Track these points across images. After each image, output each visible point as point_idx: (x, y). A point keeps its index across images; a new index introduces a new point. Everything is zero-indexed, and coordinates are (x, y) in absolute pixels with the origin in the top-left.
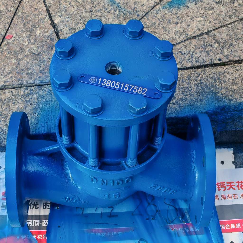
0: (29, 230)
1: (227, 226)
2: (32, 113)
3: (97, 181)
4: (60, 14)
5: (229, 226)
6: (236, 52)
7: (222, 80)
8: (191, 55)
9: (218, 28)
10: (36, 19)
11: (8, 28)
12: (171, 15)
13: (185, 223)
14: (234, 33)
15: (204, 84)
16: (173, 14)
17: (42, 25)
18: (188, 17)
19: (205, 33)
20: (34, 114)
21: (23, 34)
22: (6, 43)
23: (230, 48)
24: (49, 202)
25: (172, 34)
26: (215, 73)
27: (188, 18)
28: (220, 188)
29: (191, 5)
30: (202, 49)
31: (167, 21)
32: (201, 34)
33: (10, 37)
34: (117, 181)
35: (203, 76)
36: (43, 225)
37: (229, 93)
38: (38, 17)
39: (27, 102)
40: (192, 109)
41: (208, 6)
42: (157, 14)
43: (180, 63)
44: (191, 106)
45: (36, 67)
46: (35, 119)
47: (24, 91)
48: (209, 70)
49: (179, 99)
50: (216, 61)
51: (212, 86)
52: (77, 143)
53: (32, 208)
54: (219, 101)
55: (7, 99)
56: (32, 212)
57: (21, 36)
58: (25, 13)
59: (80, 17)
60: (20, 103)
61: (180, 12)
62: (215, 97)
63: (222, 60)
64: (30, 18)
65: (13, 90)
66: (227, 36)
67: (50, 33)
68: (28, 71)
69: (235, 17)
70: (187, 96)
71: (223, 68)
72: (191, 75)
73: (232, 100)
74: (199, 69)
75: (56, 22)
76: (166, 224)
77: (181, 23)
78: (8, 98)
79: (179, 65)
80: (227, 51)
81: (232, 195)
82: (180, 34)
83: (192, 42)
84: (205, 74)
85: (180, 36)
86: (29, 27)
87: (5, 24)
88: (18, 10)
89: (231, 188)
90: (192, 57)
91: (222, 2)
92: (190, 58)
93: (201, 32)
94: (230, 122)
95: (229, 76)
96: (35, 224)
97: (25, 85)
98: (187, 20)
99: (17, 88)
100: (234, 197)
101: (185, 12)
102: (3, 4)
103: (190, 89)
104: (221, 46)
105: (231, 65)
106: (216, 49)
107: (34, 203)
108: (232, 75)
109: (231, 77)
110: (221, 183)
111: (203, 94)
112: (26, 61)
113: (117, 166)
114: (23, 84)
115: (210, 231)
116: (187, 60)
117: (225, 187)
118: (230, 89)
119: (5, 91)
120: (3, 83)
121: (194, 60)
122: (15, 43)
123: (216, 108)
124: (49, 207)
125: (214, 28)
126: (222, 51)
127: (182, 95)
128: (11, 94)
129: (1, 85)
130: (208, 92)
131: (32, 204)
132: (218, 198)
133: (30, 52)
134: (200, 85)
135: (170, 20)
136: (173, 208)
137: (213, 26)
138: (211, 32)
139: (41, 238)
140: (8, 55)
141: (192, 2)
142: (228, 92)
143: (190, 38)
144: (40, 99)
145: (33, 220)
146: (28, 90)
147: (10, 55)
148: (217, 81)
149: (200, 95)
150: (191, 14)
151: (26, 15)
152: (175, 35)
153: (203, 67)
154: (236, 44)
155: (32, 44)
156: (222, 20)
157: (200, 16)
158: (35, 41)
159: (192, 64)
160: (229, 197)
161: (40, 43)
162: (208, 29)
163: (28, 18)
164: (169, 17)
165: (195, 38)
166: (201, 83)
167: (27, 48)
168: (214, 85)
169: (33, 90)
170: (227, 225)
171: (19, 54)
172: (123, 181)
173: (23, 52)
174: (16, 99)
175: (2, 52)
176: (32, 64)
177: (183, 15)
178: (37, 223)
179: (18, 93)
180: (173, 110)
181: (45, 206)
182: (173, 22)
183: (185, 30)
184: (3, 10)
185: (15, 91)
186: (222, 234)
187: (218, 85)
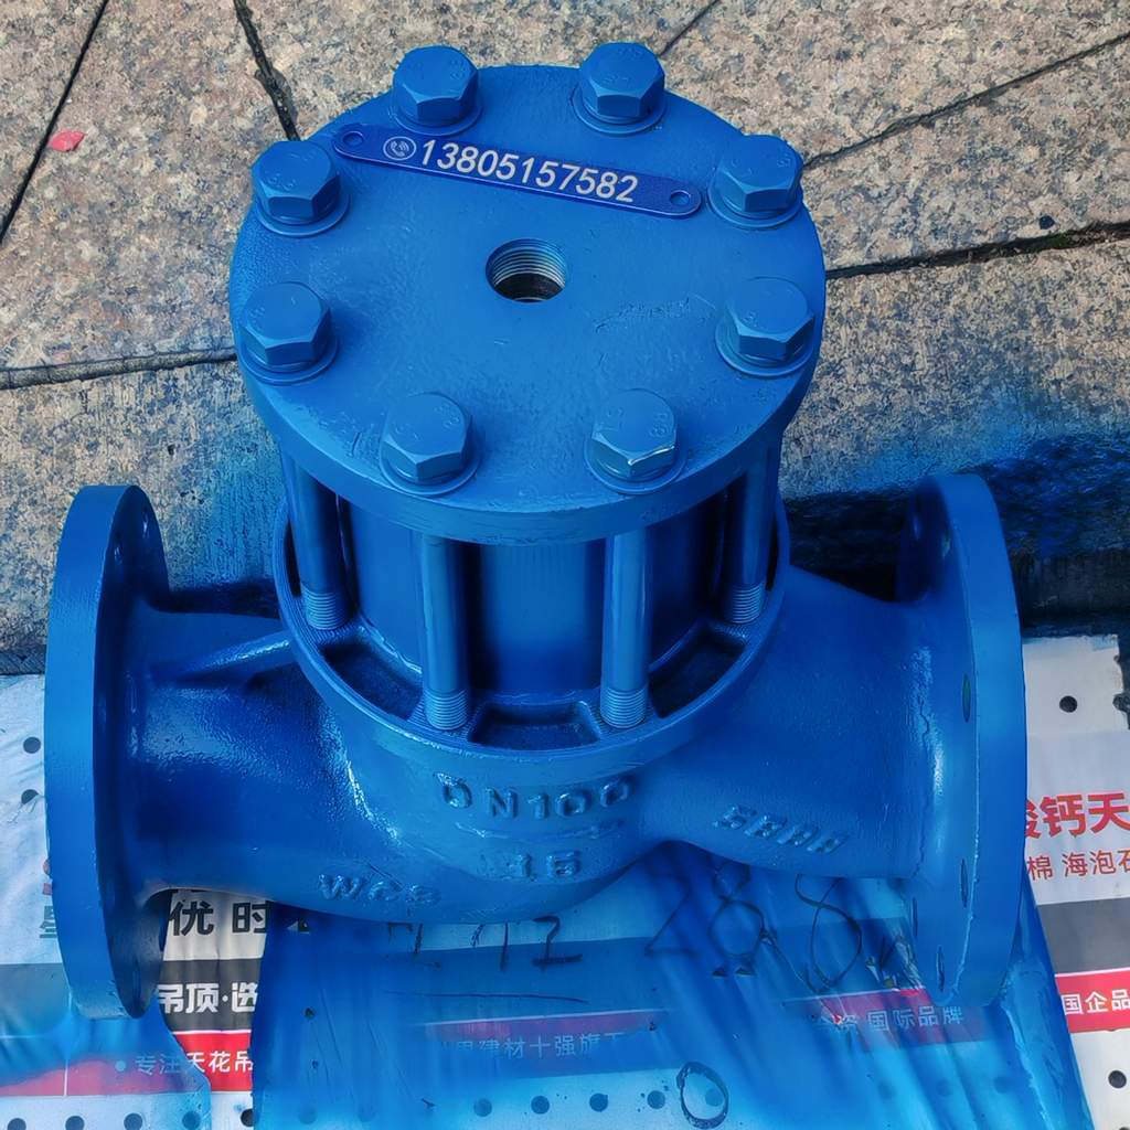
0: (172, 1030)
1: (1093, 1001)
2: (177, 488)
3: (470, 797)
4: (299, 29)
5: (1103, 999)
6: (1120, 181)
7: (1056, 314)
8: (910, 201)
9: (1038, 73)
10: (190, 54)
11: (63, 102)
12: (816, 20)
13: (897, 990)
14: (1111, 96)
15: (971, 336)
16: (827, 14)
17: (218, 83)
18: (896, 25)
19: (976, 96)
20: (183, 495)
21: (131, 126)
22: (55, 171)
23: (1094, 167)
24: (262, 901)
25: (820, 109)
26: (1023, 286)
27: (893, 28)
28: (1057, 824)
30: (964, 174)
31: (796, 49)
32: (957, 103)
33: (74, 141)
34: (564, 795)
35: (969, 300)
36: (235, 1008)
37: (1090, 375)
38: (198, 42)
39: (151, 440)
40: (916, 457)
42: (751, 15)
43: (861, 239)
44: (912, 441)
45: (191, 277)
46: (192, 515)
47: (140, 390)
48: (994, 273)
49: (858, 409)
50: (1027, 227)
51: (1008, 347)
52: (369, 623)
53: (181, 929)
54: (1045, 415)
55: (60, 426)
56: (184, 949)
57: (123, 133)
58: (139, 29)
59: (391, 41)
60: (120, 446)
61: (857, 5)
62: (1026, 396)
63: (1057, 221)
64: (163, 52)
65: (86, 384)
66: (1080, 109)
67: (254, 117)
68: (155, 294)
69: (1115, 17)
70: (894, 392)
71: (1062, 260)
72: (913, 297)
73: (1106, 408)
74: (949, 265)
75: (279, 66)
76: (806, 996)
77: (861, 55)
78: (64, 425)
79: (855, 250)
80: (1079, 179)
81: (1114, 854)
82: (859, 105)
83: (916, 139)
84: (974, 287)
85: (859, 114)
86: (159, 92)
87: (46, 83)
88: (104, 17)
89: (1110, 821)
90: (916, 213)
92: (904, 216)
93: (958, 91)
94: (1099, 514)
95: (1090, 296)
96: (198, 1005)
97: (144, 362)
98: (889, 41)
99: (104, 378)
100: (1123, 862)
103: (906, 360)
104: (1052, 155)
105: (1097, 246)
106: (1028, 172)
107: (194, 904)
108: (1101, 291)
109: (1098, 301)
110: (1061, 799)
111: (966, 386)
112: (144, 252)
113: (556, 727)
114: (131, 357)
115: (1011, 1020)
116: (892, 225)
117: (1081, 818)
118: (1095, 358)
119: (49, 389)
120: (43, 356)
121: (926, 224)
122: (95, 168)
123: (1030, 450)
124: (261, 925)
125: (1017, 71)
126: (1054, 183)
127: (870, 392)
128: (80, 403)
129: (34, 365)
130: (992, 375)
131: (185, 912)
132: (1050, 870)
133: (161, 209)
134: (952, 340)
135: (811, 43)
136: (839, 919)
137: (1013, 66)
138: (1002, 93)
139: (225, 1067)
140: (63, 226)
142: (1085, 369)
143: (908, 124)
144: (210, 424)
145: (188, 987)
146: (155, 382)
147: (72, 223)
148: (1034, 322)
149: (955, 390)
150: (910, 9)
151: (143, 35)
152: (836, 112)
153: (970, 258)
154: (1120, 146)
155: (173, 170)
156: (1054, 37)
157: (950, 19)
158: (188, 158)
159: (914, 247)
160: (1103, 862)
161: (209, 166)
162: (987, 80)
163: (153, 51)
164: (808, 28)
165: (926, 121)
166: (959, 333)
167: (148, 189)
168: (1018, 340)
169: (179, 384)
170: (1094, 993)
171: (114, 218)
172: (588, 795)
173: (130, 211)
174: (104, 429)
175: (34, 210)
176: (176, 265)
177: (869, 17)
178: (208, 998)
179: (111, 398)
180: (830, 461)
181: (241, 921)
182: (826, 49)
183: (882, 86)
184: (36, 19)
185: (95, 389)
186: (1069, 1036)
187: (1036, 338)
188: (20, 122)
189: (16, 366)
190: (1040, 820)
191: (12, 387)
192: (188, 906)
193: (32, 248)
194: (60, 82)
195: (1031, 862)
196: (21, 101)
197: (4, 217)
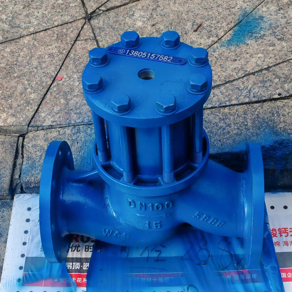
0: (69, 273)
1: (289, 275)
2: (78, 151)
3: (135, 204)
7: (281, 113)
8: (249, 90)
9: (279, 63)
11: (59, 70)
12: (229, 53)
13: (241, 270)
15: (261, 118)
16: (232, 52)
18: (247, 54)
19: (265, 69)
21: (74, 75)
22: (56, 84)
25: (229, 71)
26: (273, 107)
28: (282, 234)
29: (251, 43)
30: (261, 85)
31: (224, 59)
33: (61, 78)
34: (156, 204)
35: (261, 111)
36: (84, 269)
37: (288, 126)
39: (73, 141)
41: (269, 42)
42: (215, 52)
43: (237, 98)
44: (246, 140)
46: (81, 157)
47: (72, 130)
48: (266, 105)
49: (234, 134)
50: (275, 96)
51: (269, 121)
52: (113, 160)
53: (73, 250)
54: (277, 135)
56: (73, 255)
57: (72, 77)
58: (78, 55)
61: (239, 50)
62: (273, 131)
63: (282, 94)
65: (60, 129)
66: (289, 71)
68: (76, 110)
70: (243, 130)
71: (282, 102)
72: (248, 110)
74: (256, 103)
76: (219, 271)
77: (239, 60)
78: (54, 137)
79: (235, 101)
80: (288, 85)
82: (238, 71)
83: (251, 78)
84: (262, 108)
86: (81, 68)
87: (56, 66)
88: (70, 53)
90: (250, 93)
91: (285, 39)
92: (247, 93)
93: (260, 68)
95: (289, 109)
96: (75, 267)
97: (73, 125)
98: (246, 57)
99: (64, 128)
101: (244, 49)
102: (55, 47)
103: (246, 123)
104: (282, 81)
106: (276, 84)
108: (291, 109)
110: (283, 228)
111: (259, 129)
112: (75, 101)
114: (70, 123)
115: (268, 277)
116: (244, 95)
117: (288, 233)
118: (289, 123)
119: (51, 130)
120: (51, 123)
121: (252, 95)
122: (65, 84)
123: (274, 143)
126: (282, 86)
127: (237, 130)
128: (58, 133)
129: (49, 125)
130: (265, 126)
131: (74, 247)
132: (280, 245)
134: (256, 119)
135: (228, 58)
136: (228, 254)
137: (274, 62)
138: (271, 68)
139: (80, 281)
140: (57, 96)
141: (252, 39)
143: (249, 74)
144: (87, 137)
145: (73, 263)
146: (75, 128)
147: (60, 95)
148: (276, 116)
149: (257, 130)
150: (251, 51)
151: (78, 56)
152: (233, 72)
153: (262, 102)
156: (284, 56)
157: (260, 53)
159: (249, 100)
162: (268, 65)
163: (80, 60)
164: (227, 55)
165: (253, 74)
166: (258, 117)
167: (77, 88)
168: (272, 119)
169: (81, 129)
170: (289, 273)
171: (69, 94)
172: (162, 205)
173: (72, 93)
174: (63, 138)
175: (51, 93)
176: (82, 104)
177: (241, 52)
178: (78, 266)
179: (65, 132)
180: (227, 145)
181: (87, 249)
182: (231, 59)
183: (243, 66)
184: (55, 53)
185: (62, 130)
186: (282, 283)
187: (276, 119)
188: (49, 74)
189: (45, 125)
190: (277, 233)
191: (43, 130)
192: (75, 245)
193: (50, 101)
194: (59, 66)
195: (275, 243)
196: (50, 70)
197: (44, 94)
